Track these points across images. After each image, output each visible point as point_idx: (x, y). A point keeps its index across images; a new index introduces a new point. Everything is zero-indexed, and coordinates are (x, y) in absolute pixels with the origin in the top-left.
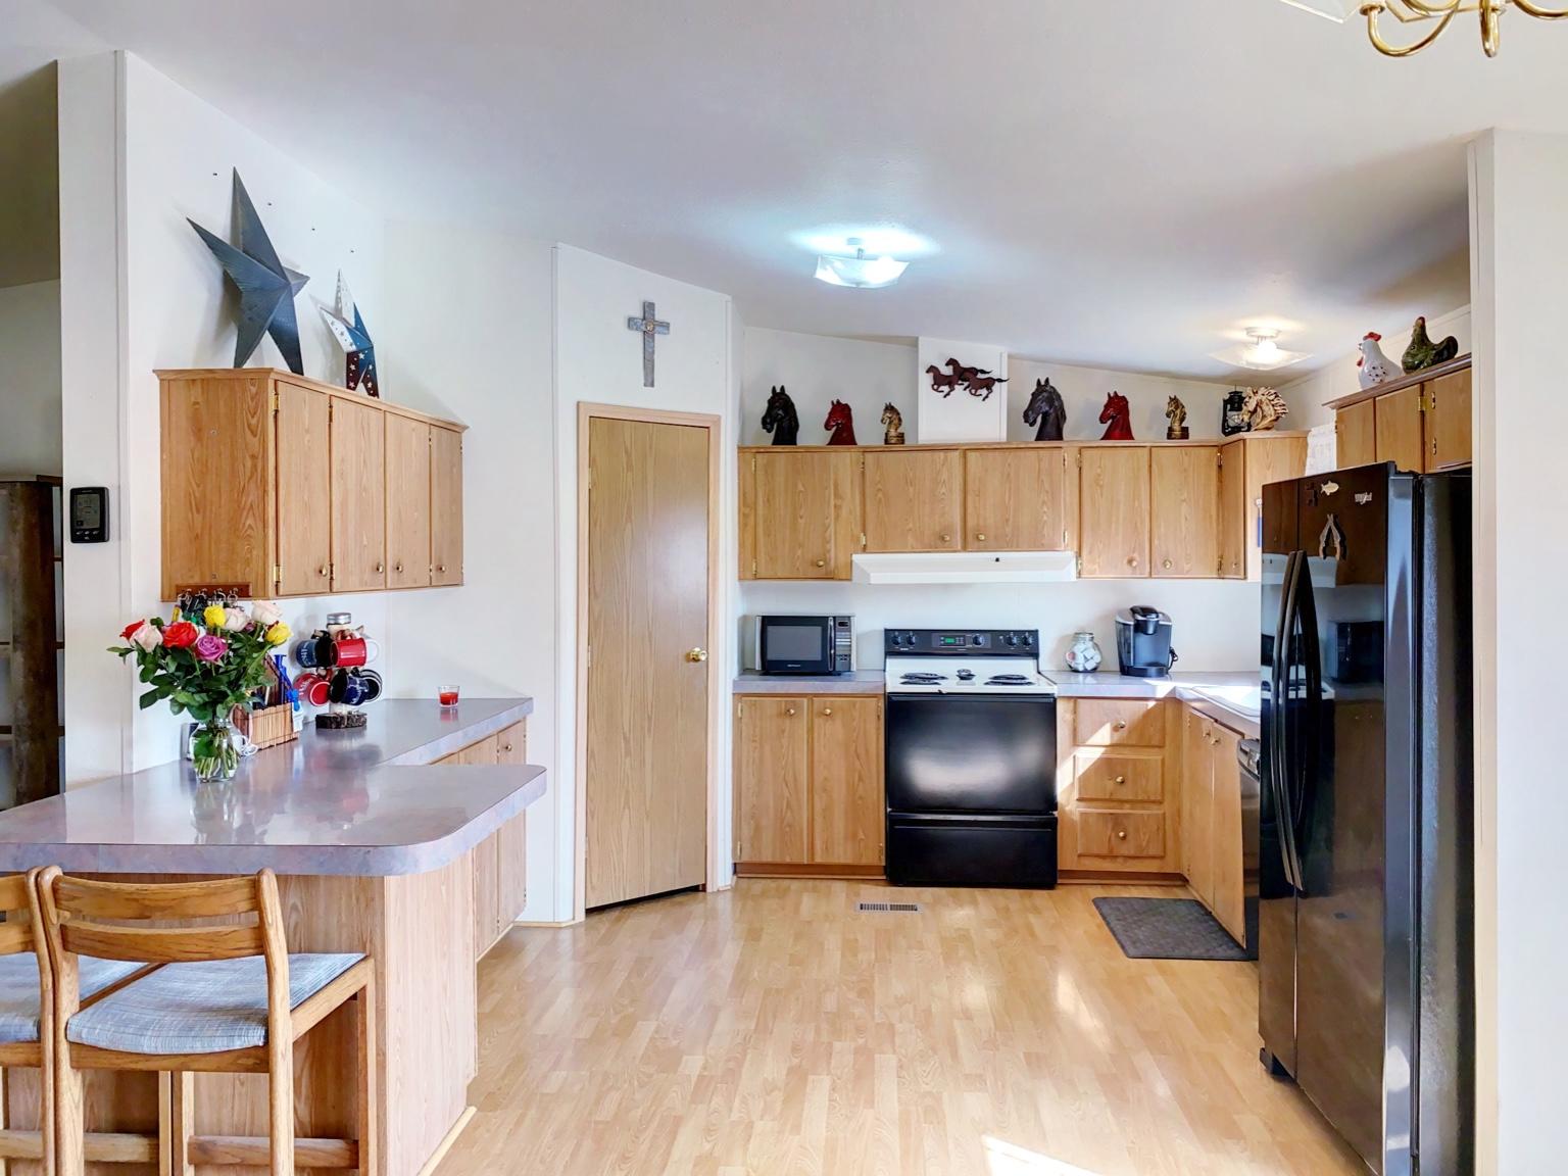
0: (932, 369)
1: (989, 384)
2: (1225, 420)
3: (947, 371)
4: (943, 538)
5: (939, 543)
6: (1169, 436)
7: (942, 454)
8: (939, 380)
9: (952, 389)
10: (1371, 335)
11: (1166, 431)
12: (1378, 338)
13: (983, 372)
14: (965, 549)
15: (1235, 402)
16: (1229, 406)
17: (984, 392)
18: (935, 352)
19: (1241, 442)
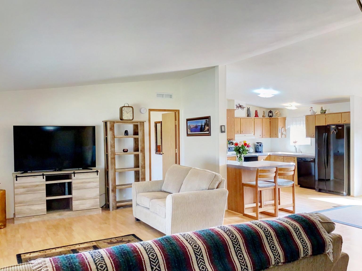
0: (237, 105)
1: (244, 108)
2: (269, 115)
3: (238, 105)
4: (238, 132)
5: (238, 133)
6: (263, 117)
7: (238, 119)
8: (237, 107)
9: (239, 108)
10: (311, 107)
11: (262, 116)
12: (312, 108)
13: (243, 106)
14: (241, 134)
15: (270, 112)
16: (269, 113)
17: (243, 109)
18: (237, 102)
19: (277, 119)
